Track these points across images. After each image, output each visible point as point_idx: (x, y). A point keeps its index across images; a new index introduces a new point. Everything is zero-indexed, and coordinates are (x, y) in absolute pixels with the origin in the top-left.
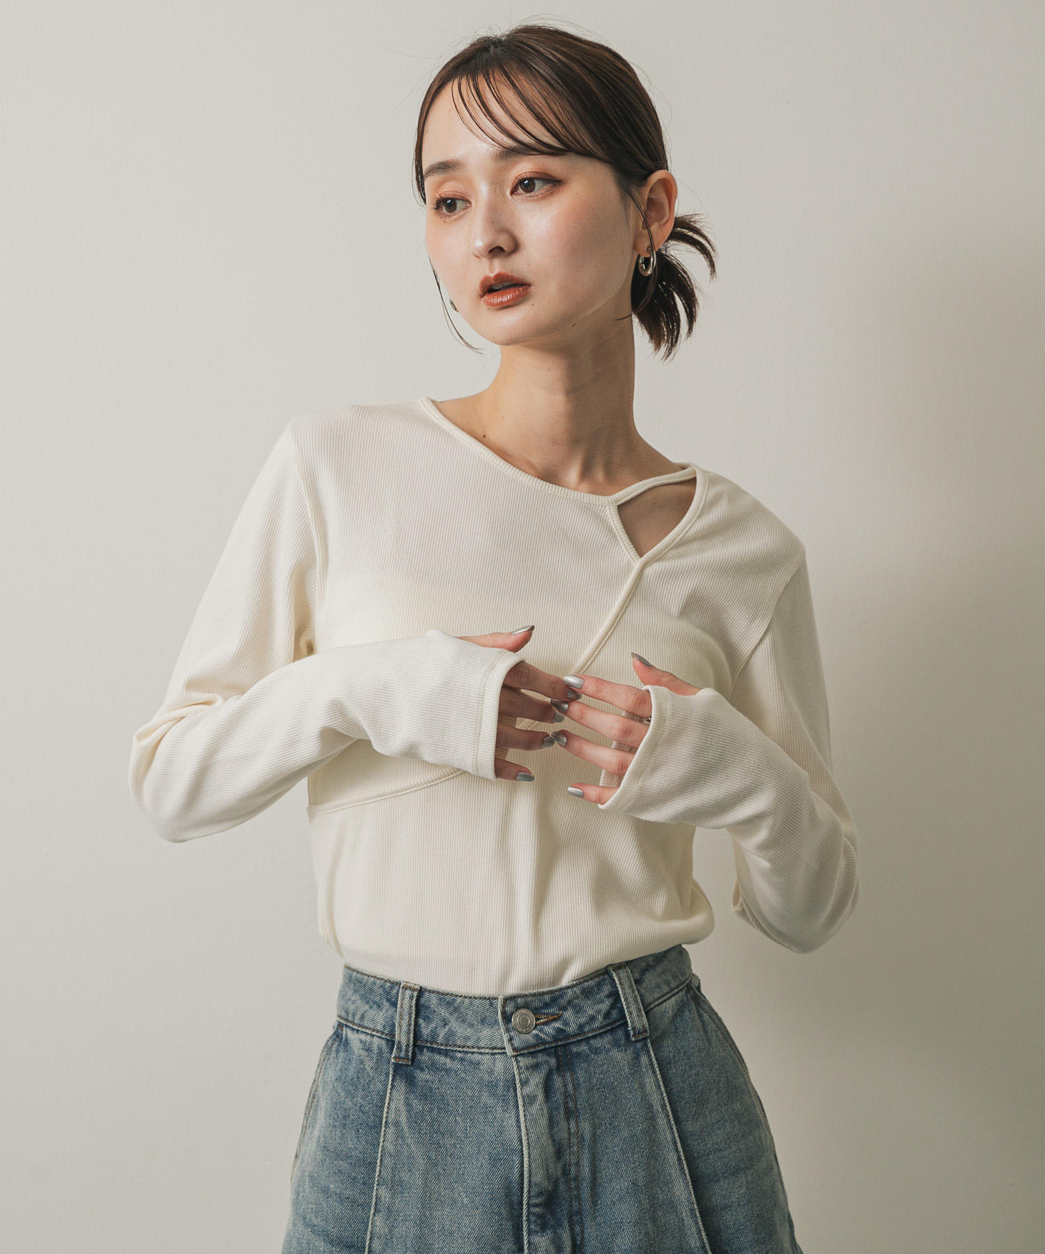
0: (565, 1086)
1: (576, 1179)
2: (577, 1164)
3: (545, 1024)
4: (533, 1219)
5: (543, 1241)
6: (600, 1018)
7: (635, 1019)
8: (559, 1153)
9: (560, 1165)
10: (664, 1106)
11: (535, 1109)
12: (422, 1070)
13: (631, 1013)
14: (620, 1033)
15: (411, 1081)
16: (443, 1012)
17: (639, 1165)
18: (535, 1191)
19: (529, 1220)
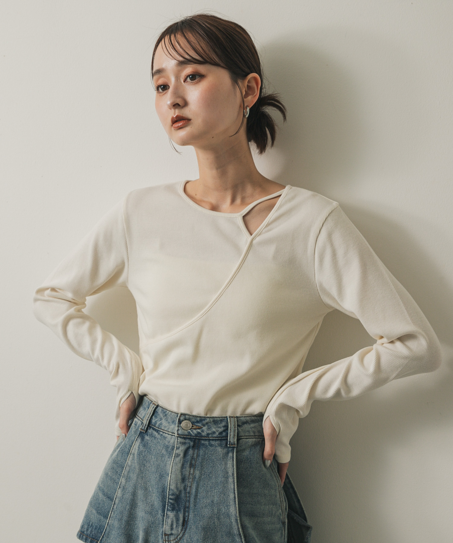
0: (193, 454)
1: (189, 493)
2: (190, 487)
3: (195, 429)
4: (169, 504)
5: (171, 514)
6: (217, 433)
7: (232, 438)
8: (183, 480)
9: (183, 485)
11: (178, 459)
12: (148, 435)
13: (230, 435)
14: (224, 442)
15: (143, 439)
16: (161, 415)
17: (216, 495)
18: (171, 492)
19: (168, 505)
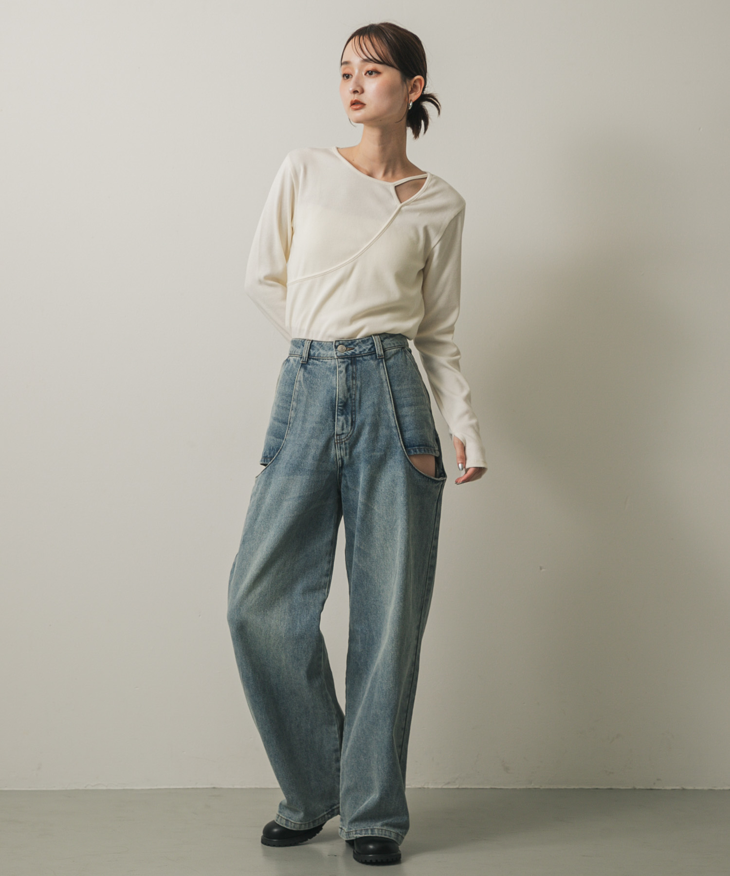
0: (353, 369)
1: (354, 399)
2: (355, 395)
3: (349, 350)
4: (339, 411)
5: (342, 418)
6: (367, 350)
7: (379, 351)
8: (349, 390)
9: (349, 394)
10: (386, 380)
11: (342, 375)
12: (309, 365)
13: (378, 349)
14: (374, 356)
15: (306, 369)
16: (318, 347)
17: (376, 397)
18: (340, 401)
19: (337, 411)
